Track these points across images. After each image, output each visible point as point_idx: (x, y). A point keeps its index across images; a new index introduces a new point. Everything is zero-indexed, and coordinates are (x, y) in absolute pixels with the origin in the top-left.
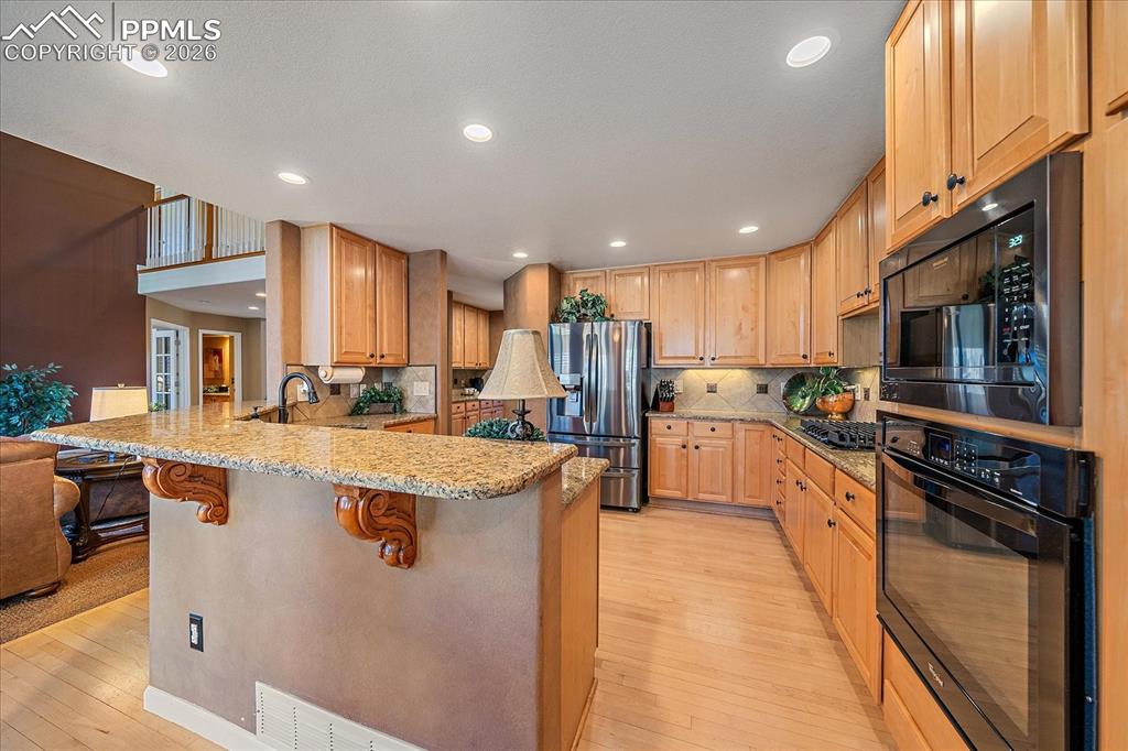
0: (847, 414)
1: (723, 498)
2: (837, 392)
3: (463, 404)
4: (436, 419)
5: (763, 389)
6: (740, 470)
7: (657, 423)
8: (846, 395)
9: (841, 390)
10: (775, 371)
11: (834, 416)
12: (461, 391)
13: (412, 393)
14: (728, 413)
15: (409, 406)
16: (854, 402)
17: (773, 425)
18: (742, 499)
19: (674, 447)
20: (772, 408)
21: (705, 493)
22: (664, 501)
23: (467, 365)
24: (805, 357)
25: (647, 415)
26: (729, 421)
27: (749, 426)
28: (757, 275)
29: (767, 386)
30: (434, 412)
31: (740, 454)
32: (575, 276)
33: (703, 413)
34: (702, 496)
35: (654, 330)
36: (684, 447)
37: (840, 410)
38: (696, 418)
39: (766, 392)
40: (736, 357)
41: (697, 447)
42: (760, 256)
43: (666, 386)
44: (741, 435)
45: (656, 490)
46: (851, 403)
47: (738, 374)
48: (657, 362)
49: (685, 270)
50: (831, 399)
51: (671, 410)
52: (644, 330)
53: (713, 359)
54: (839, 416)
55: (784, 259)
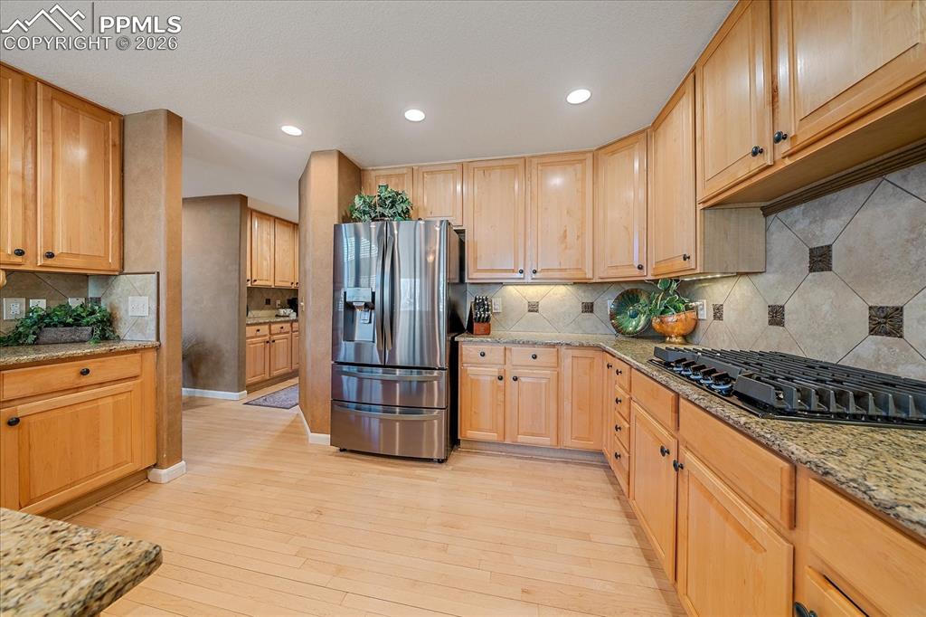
0: (687, 337)
1: (545, 441)
2: (678, 310)
3: (267, 327)
4: (157, 348)
5: (589, 308)
6: (567, 407)
7: (470, 348)
8: (688, 313)
9: (682, 307)
10: (602, 285)
11: (674, 339)
12: (274, 312)
13: (127, 311)
14: (551, 335)
15: (123, 329)
16: (697, 321)
17: (604, 351)
18: (569, 442)
19: (489, 378)
20: (597, 330)
21: (525, 434)
22: (478, 446)
23: (279, 284)
24: (640, 268)
25: (456, 339)
26: (553, 346)
27: (577, 353)
28: (584, 173)
29: (592, 304)
30: (154, 339)
31: (566, 386)
32: (378, 173)
33: (524, 336)
34: (522, 439)
35: (468, 238)
36: (500, 378)
37: (682, 332)
38: (514, 342)
39: (592, 311)
40: (561, 270)
41: (515, 379)
42: (586, 152)
43: (481, 304)
44: (567, 362)
45: (466, 432)
46: (693, 323)
47: (562, 290)
48: (472, 275)
49: (503, 167)
50: (671, 318)
51: (487, 332)
52: (456, 237)
53: (535, 272)
54: (679, 340)
55: (613, 153)
